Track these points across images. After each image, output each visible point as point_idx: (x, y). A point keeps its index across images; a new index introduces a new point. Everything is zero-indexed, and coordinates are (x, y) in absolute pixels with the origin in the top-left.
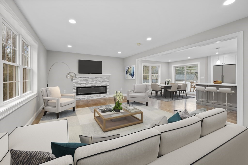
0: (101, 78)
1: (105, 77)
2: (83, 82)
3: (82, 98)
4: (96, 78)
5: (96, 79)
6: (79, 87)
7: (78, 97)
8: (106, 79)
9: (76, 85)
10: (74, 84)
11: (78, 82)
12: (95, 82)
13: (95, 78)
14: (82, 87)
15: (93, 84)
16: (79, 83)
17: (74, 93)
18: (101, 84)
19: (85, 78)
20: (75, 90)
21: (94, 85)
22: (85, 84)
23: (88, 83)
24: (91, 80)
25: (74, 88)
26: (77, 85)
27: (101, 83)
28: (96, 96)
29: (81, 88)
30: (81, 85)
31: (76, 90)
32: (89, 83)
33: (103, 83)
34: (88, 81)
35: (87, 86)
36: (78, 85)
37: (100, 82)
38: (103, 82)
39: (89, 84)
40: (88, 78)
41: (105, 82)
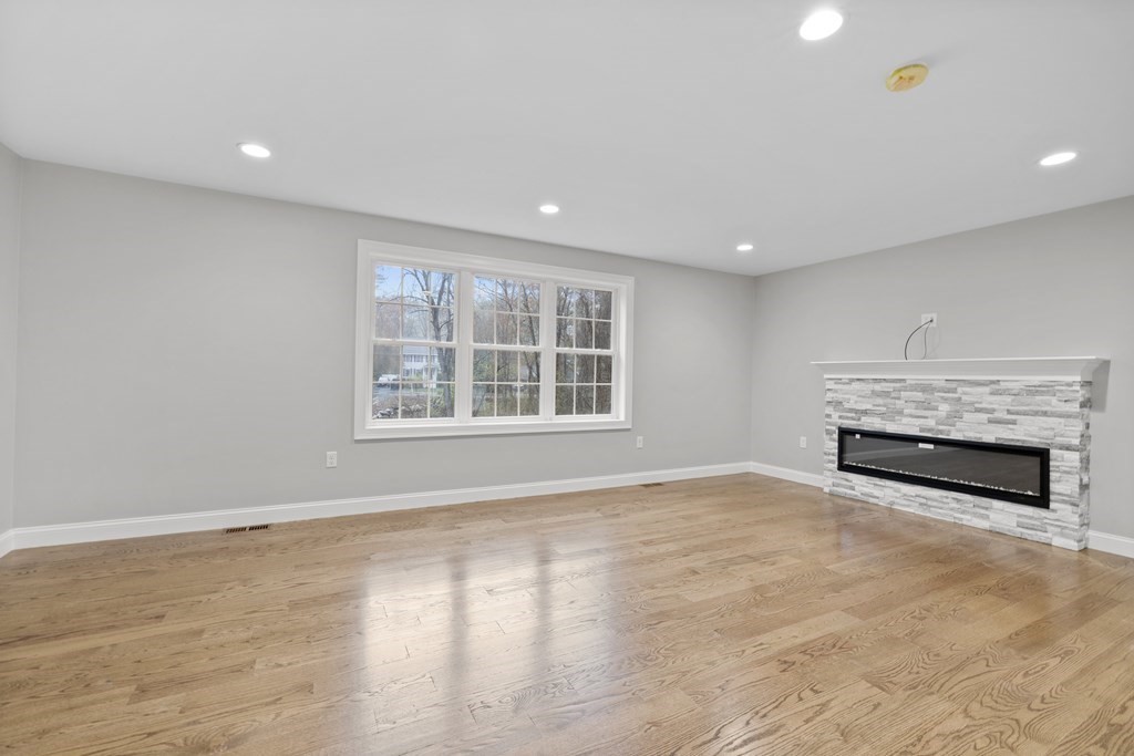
0: (993, 382)
1: (1036, 379)
2: (869, 407)
3: (866, 490)
4: (954, 385)
5: (954, 391)
6: (852, 432)
7: (847, 480)
8: (1042, 393)
9: (839, 420)
10: (829, 410)
11: (847, 406)
12: (944, 408)
13: (943, 384)
14: (865, 434)
15: (931, 423)
16: (851, 410)
17: (825, 454)
18: (992, 427)
19: (884, 384)
20: (834, 440)
21: (941, 432)
22: (882, 415)
23: (900, 413)
24: (919, 396)
25: (829, 432)
26: (840, 417)
27: (990, 421)
28: (955, 505)
29: (858, 436)
30: (859, 420)
31: (837, 444)
32: (906, 411)
33: (1014, 422)
34: (899, 398)
35: (891, 428)
36: (847, 418)
37: (985, 417)
38: (1009, 412)
39: (905, 420)
40: (898, 385)
41: (1036, 413)
